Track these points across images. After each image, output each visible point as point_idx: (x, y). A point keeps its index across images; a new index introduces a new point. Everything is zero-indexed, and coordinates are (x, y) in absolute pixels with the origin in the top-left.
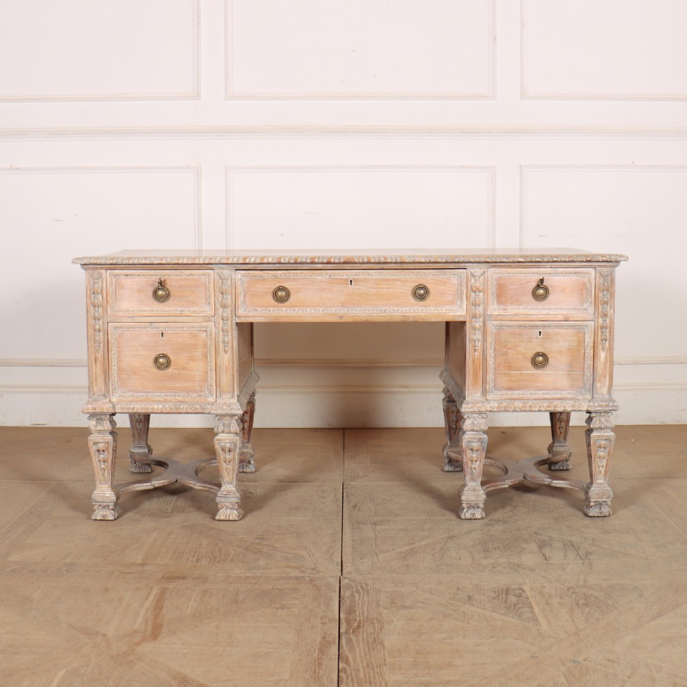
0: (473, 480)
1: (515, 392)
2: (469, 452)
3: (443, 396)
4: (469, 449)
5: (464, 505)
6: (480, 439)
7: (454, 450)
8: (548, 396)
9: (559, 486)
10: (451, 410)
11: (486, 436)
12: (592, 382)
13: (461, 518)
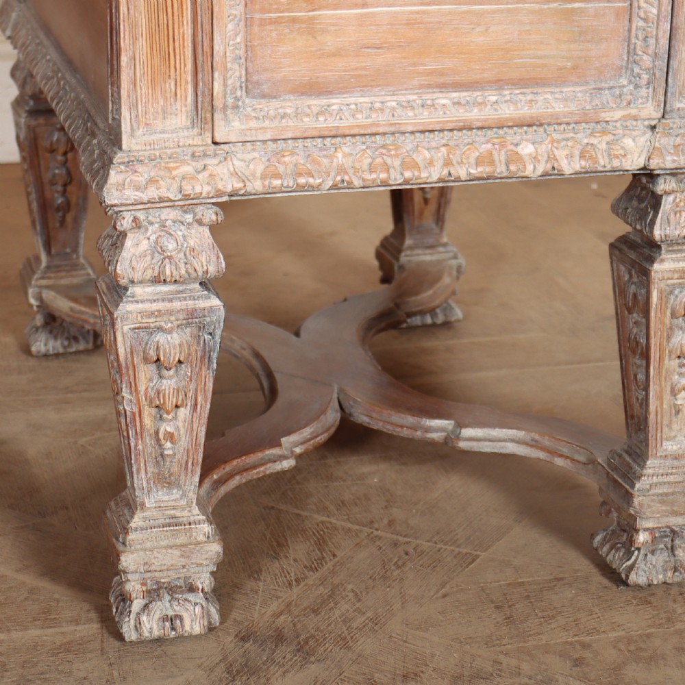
0: (165, 480)
1: (336, 102)
2: (145, 374)
3: (14, 92)
4: (146, 360)
5: (133, 586)
6: (191, 314)
7: (65, 282)
8: (474, 115)
9: (487, 448)
10: (44, 143)
11: (215, 302)
12: (664, 42)
13: (120, 637)
